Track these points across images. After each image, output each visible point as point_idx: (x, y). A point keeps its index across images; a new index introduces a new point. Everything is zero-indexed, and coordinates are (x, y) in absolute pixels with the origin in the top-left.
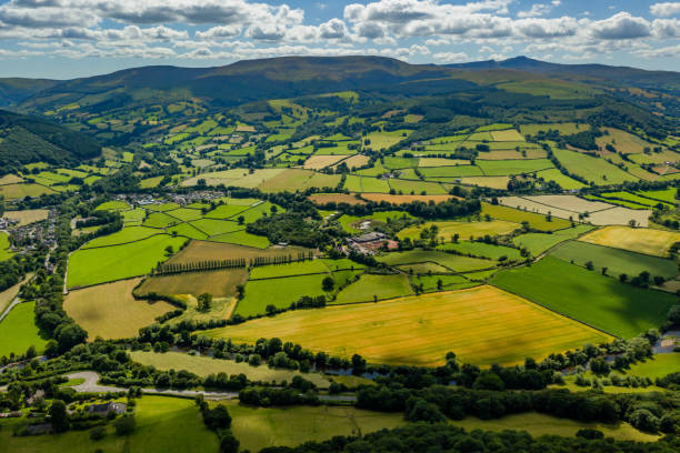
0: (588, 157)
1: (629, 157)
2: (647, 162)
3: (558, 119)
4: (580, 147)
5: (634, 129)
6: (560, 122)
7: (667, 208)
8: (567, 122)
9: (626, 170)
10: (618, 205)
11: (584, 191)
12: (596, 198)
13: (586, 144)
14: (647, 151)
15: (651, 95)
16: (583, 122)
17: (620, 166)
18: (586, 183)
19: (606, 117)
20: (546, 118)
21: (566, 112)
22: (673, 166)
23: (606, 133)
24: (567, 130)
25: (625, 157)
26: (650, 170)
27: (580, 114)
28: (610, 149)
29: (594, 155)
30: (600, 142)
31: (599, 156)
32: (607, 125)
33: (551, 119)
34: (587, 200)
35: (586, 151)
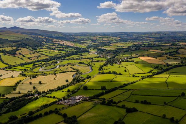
0: (12, 57)
2: (29, 57)
3: (6, 46)
4: (11, 54)
5: (29, 48)
6: (7, 47)
7: (27, 69)
8: (9, 47)
9: (23, 59)
10: (14, 71)
11: (6, 68)
12: (9, 69)
13: (13, 53)
14: (30, 53)
15: (43, 38)
16: (14, 46)
17: (21, 59)
18: (8, 65)
19: (21, 45)
20: (3, 46)
21: (10, 44)
22: (36, 57)
23: (20, 49)
24: (9, 49)
25: (24, 56)
26: (30, 59)
27: (14, 44)
28: (20, 54)
29: (14, 56)
30: (17, 52)
31: (16, 56)
32: (21, 47)
33: (5, 46)
34: (6, 70)
35: (12, 55)
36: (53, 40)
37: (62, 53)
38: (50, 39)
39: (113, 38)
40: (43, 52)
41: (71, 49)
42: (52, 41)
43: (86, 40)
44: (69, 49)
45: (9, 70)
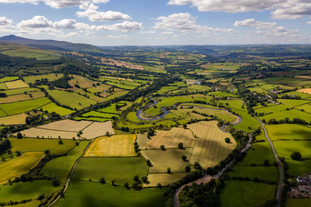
0: (68, 93)
1: (87, 90)
2: (96, 92)
3: (45, 71)
4: (62, 88)
5: (84, 74)
7: (117, 117)
8: (50, 73)
9: (88, 97)
10: (94, 121)
11: (73, 115)
12: (80, 118)
14: (94, 85)
15: (82, 55)
16: (59, 72)
17: (85, 96)
18: (72, 109)
19: (70, 69)
20: (38, 72)
21: (48, 67)
22: (107, 91)
23: (72, 78)
25: (85, 90)
26: (99, 96)
27: (56, 68)
28: (77, 86)
29: (70, 91)
30: (71, 83)
31: (73, 91)
32: (71, 73)
33: (41, 72)
34: (77, 121)
35: (65, 90)
36: (100, 59)
37: (142, 83)
38: (95, 57)
39: (193, 56)
40: (110, 82)
41: (148, 76)
42: (101, 61)
43: (149, 59)
44: (145, 76)
45: (82, 120)
